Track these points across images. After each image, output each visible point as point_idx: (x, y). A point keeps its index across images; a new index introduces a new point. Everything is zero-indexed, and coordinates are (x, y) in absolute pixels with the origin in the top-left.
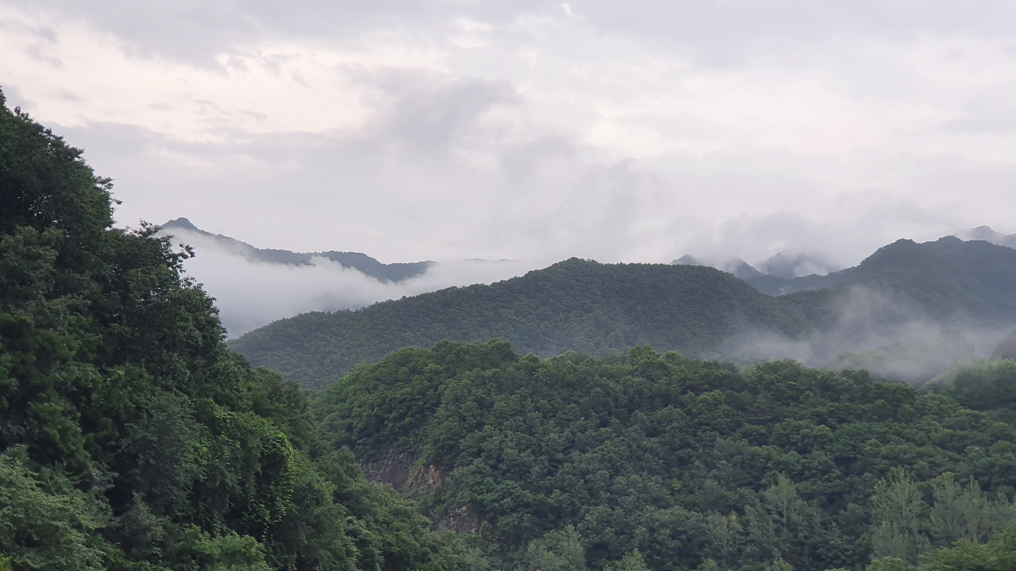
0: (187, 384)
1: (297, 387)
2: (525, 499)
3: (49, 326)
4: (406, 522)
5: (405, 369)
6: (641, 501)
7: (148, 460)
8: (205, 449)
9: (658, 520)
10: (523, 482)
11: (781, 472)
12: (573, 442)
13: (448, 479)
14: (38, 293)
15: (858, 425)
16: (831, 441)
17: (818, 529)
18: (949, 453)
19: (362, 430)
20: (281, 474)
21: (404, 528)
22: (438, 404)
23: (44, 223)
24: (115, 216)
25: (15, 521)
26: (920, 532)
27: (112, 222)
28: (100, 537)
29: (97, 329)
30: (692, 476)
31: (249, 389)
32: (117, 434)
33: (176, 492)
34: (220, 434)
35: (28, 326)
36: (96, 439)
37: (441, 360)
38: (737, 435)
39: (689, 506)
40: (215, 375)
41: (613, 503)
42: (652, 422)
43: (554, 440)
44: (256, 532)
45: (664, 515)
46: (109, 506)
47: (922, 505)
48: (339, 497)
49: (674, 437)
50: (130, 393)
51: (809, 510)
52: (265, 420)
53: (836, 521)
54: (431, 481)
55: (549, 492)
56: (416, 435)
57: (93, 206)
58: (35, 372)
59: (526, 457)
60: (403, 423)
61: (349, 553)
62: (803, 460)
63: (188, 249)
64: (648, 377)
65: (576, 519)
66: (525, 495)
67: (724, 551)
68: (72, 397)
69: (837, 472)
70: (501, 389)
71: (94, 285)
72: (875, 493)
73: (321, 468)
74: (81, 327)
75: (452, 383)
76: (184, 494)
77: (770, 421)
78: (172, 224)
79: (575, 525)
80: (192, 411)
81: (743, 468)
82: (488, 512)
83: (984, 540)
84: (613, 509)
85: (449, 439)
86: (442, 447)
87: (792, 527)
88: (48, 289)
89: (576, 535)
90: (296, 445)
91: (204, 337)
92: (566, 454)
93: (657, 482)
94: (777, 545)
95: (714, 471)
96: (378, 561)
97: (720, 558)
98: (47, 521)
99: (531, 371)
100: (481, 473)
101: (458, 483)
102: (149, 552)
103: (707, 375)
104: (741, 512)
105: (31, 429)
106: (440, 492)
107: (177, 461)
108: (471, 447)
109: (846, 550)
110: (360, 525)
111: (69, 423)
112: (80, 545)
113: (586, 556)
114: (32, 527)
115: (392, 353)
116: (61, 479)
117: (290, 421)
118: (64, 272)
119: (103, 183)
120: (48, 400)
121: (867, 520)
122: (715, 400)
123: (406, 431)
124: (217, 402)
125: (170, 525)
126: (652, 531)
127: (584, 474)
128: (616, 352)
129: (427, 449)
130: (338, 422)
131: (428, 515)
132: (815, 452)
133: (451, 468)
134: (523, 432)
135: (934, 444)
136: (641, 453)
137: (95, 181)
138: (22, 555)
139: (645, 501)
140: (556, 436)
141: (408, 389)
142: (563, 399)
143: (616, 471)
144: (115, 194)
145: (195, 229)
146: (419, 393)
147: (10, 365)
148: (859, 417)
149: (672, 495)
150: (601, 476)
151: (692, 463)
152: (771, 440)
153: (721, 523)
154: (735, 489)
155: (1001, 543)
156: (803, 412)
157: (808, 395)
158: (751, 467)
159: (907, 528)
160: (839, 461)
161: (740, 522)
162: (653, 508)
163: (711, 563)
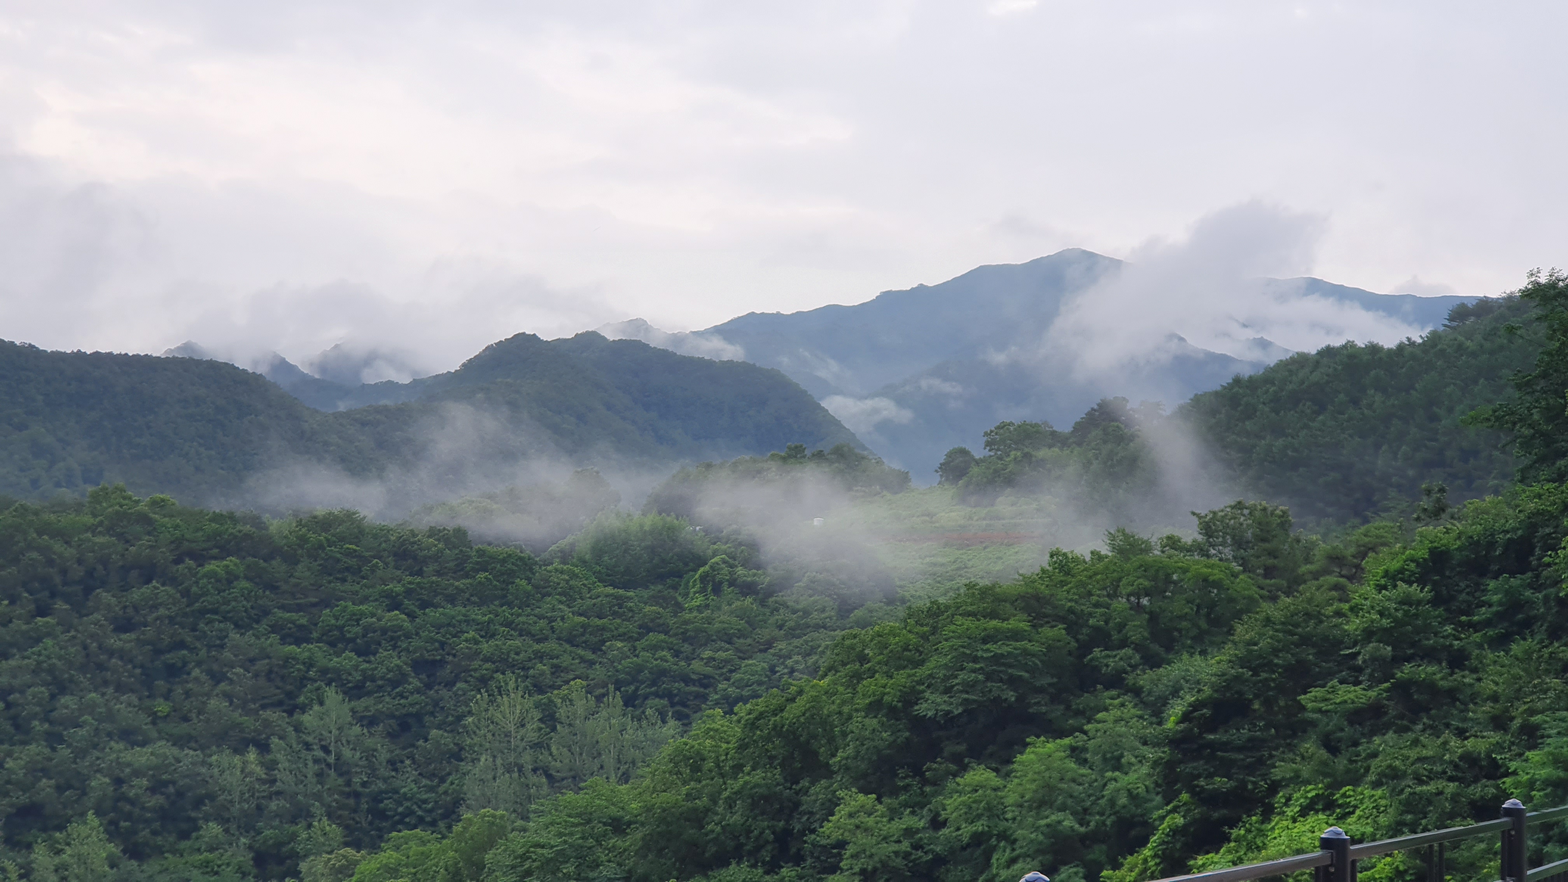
6: (102, 734)
9: (129, 765)
11: (329, 684)
15: (449, 610)
16: (408, 636)
17: (383, 770)
18: (580, 652)
26: (535, 770)
30: (188, 694)
38: (263, 627)
39: (180, 741)
41: (54, 739)
42: (125, 607)
45: (141, 757)
47: (540, 729)
49: (160, 631)
51: (369, 742)
53: (411, 757)
62: (365, 666)
64: (120, 536)
67: (235, 809)
69: (415, 682)
72: (470, 713)
77: (314, 605)
81: (270, 680)
83: (625, 778)
84: (54, 749)
87: (342, 768)
93: (129, 704)
94: (318, 797)
95: (223, 686)
97: (228, 821)
103: (215, 534)
104: (263, 747)
109: (425, 802)
121: (457, 755)
122: (228, 573)
126: (119, 782)
128: (67, 495)
132: (383, 653)
135: (559, 639)
136: (105, 657)
139: (110, 735)
143: (61, 687)
148: (452, 600)
149: (154, 723)
150: (34, 697)
151: (189, 674)
152: (315, 635)
153: (232, 767)
154: (256, 712)
155: (647, 782)
156: (367, 591)
157: (376, 566)
158: (283, 678)
159: (516, 764)
160: (419, 666)
161: (262, 764)
162: (121, 746)
163: (214, 829)
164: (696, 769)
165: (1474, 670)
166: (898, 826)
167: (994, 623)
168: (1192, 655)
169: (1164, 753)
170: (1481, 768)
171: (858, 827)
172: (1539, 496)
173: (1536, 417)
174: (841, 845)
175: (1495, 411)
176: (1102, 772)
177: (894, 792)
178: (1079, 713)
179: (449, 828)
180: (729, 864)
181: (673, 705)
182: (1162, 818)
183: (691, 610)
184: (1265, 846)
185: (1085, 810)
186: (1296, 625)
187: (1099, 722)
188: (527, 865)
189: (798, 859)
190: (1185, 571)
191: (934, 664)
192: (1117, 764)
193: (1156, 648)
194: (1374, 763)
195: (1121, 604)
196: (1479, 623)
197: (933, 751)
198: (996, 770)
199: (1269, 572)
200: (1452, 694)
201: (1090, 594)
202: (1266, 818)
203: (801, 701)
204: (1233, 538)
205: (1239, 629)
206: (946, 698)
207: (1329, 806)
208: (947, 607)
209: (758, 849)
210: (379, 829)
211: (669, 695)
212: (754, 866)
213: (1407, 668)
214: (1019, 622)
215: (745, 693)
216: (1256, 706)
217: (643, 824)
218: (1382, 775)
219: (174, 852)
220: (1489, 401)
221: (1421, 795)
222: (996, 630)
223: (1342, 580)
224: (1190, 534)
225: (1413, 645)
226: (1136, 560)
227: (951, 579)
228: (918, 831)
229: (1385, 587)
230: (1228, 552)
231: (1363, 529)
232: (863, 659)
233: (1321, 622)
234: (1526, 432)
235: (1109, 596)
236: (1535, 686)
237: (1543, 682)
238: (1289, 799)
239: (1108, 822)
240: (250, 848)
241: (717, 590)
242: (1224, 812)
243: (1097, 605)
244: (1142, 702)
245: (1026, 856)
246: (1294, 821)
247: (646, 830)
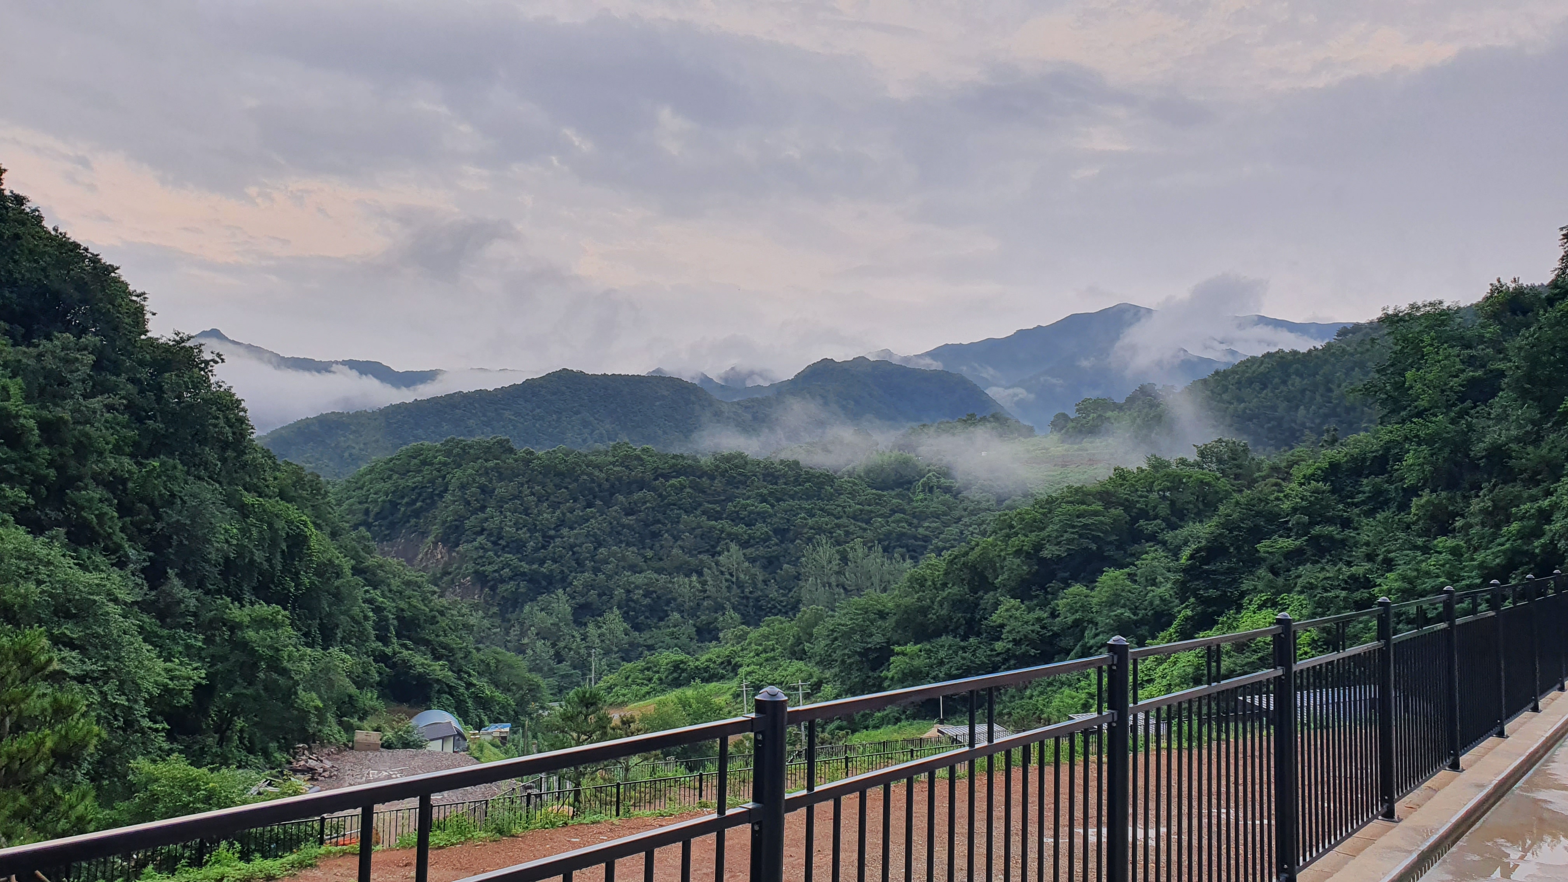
0: (219, 474)
1: (319, 476)
2: (521, 569)
3: (87, 422)
4: (416, 591)
5: (416, 461)
6: (620, 567)
7: (181, 541)
8: (235, 531)
9: (633, 583)
10: (520, 556)
11: (732, 541)
12: (563, 521)
13: (454, 554)
14: (75, 393)
15: (791, 502)
16: (770, 516)
17: (760, 585)
18: (860, 524)
19: (378, 514)
20: (305, 551)
21: (414, 596)
22: (446, 490)
23: (81, 331)
24: (149, 326)
25: (51, 595)
26: (837, 586)
27: (147, 331)
28: (136, 608)
29: (134, 426)
30: (662, 547)
31: (275, 479)
32: (152, 518)
33: (207, 567)
34: (248, 517)
35: (66, 423)
36: (132, 522)
37: (448, 453)
38: (698, 512)
39: (659, 571)
40: (244, 466)
41: (596, 570)
42: (630, 503)
43: (547, 520)
44: (282, 602)
45: (639, 579)
46: (145, 582)
47: (839, 564)
48: (357, 571)
49: (648, 515)
50: (165, 482)
51: (753, 571)
52: (289, 506)
53: (774, 579)
54: (439, 556)
55: (542, 563)
56: (426, 518)
57: (129, 317)
58: (72, 463)
59: (523, 534)
60: (415, 507)
61: (366, 618)
62: (750, 531)
63: (219, 355)
64: (627, 467)
65: (565, 584)
66: (522, 566)
67: (686, 606)
68: (109, 486)
69: (775, 540)
70: (501, 478)
71: (130, 386)
72: (804, 556)
73: (341, 546)
74: (118, 424)
75: (458, 473)
76: (216, 571)
77: (723, 501)
78: (204, 334)
79: (565, 590)
80: (222, 498)
81: (702, 539)
82: (489, 581)
83: (885, 590)
84: (596, 575)
85: (456, 520)
86: (449, 527)
87: (740, 585)
88: (85, 390)
89: (564, 598)
90: (318, 526)
91: (234, 433)
92: (557, 531)
93: (633, 552)
94: (728, 599)
95: (679, 543)
96: (392, 624)
97: (683, 611)
98: (84, 595)
99: (527, 462)
100: (483, 548)
101: (463, 557)
102: (182, 621)
103: (674, 465)
104: (700, 574)
105: (69, 515)
106: (447, 564)
107: (209, 541)
108: (474, 527)
109: (782, 602)
110: (376, 594)
111: (106, 508)
112: (117, 616)
113: (573, 614)
114: (69, 601)
115: (404, 448)
116: (99, 559)
117: (312, 506)
118: (101, 375)
119: (138, 296)
120: (86, 488)
121: (797, 577)
122: (681, 484)
123: (417, 514)
124: (246, 489)
125: (202, 597)
126: (628, 592)
127: (572, 547)
128: (601, 447)
129: (436, 530)
130: (357, 507)
131: (436, 585)
132: (758, 525)
133: (457, 545)
134: (520, 513)
135: (848, 517)
136: (620, 528)
137: (131, 294)
138: (60, 626)
139: (623, 568)
140: (549, 516)
141: (420, 479)
142: (555, 485)
143: (599, 544)
144: (149, 306)
145: (227, 339)
146: (429, 482)
147: (47, 457)
148: (792, 497)
149: (645, 562)
150: (586, 548)
151: (662, 536)
152: (724, 516)
153: (684, 583)
154: (696, 556)
155: (896, 592)
156: (750, 493)
157: (754, 480)
158: (709, 538)
159: (828, 583)
160: (776, 531)
161: (699, 582)
162: (629, 573)
163: (676, 615)
164: (922, 585)
165: (1356, 529)
166: (1032, 616)
167: (1084, 507)
168: (1194, 523)
169: (1179, 576)
170: (1361, 582)
171: (1011, 617)
172: (1391, 432)
173: (1388, 388)
174: (1002, 626)
175: (1364, 385)
176: (1145, 587)
177: (1031, 598)
178: (1132, 555)
179: (795, 615)
180: (942, 635)
181: (909, 551)
182: (1179, 612)
183: (917, 501)
184: (1238, 627)
185: (1136, 607)
186: (1254, 506)
187: (1144, 560)
188: (835, 634)
189: (978, 634)
190: (1190, 477)
191: (1051, 529)
192: (1154, 583)
193: (1174, 519)
194: (1300, 581)
195: (1154, 496)
196: (1358, 502)
197: (1052, 576)
198: (1087, 586)
199: (1237, 477)
200: (1343, 542)
201: (1137, 490)
202: (1238, 612)
203: (977, 549)
204: (1217, 458)
205: (1221, 508)
206: (1057, 547)
207: (1274, 605)
208: (1057, 499)
209: (957, 628)
210: (759, 616)
211: (906, 546)
212: (955, 637)
213: (1317, 528)
214: (1097, 506)
215: (947, 545)
216: (1232, 550)
217: (895, 614)
218: (1304, 587)
219: (656, 628)
220: (1361, 380)
221: (1326, 598)
222: (1085, 511)
223: (1279, 481)
224: (1193, 457)
225: (1320, 516)
226: (1162, 472)
227: (1059, 483)
228: (1043, 619)
229: (1304, 484)
230: (1214, 466)
231: (1290, 452)
232: (1011, 527)
233: (1268, 503)
234: (1383, 396)
235: (1147, 491)
236: (1390, 537)
237: (1395, 535)
238: (1251, 601)
239: (1149, 614)
240: (694, 625)
241: (931, 490)
242: (1215, 608)
243: (1141, 496)
244: (1167, 548)
245: (1103, 632)
246: (1255, 613)
247: (896, 617)
